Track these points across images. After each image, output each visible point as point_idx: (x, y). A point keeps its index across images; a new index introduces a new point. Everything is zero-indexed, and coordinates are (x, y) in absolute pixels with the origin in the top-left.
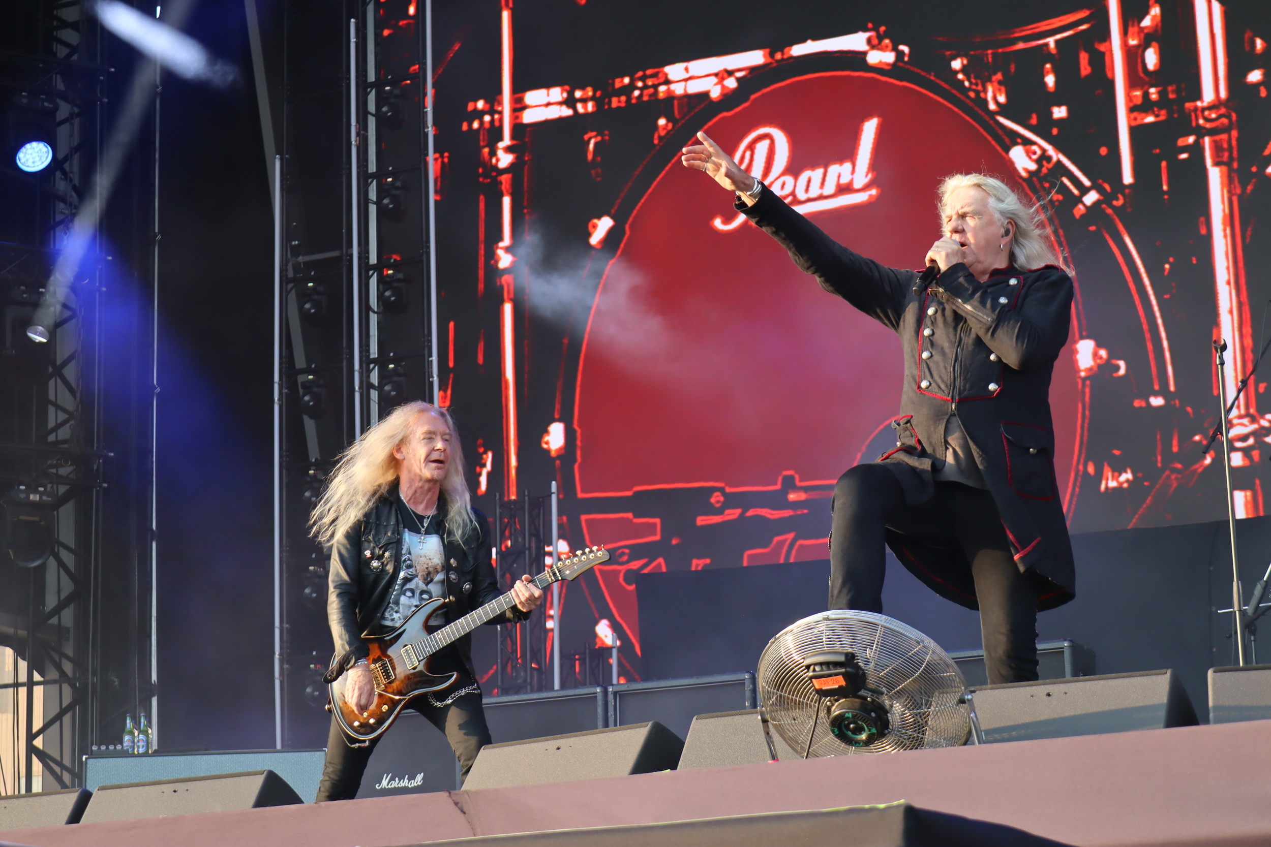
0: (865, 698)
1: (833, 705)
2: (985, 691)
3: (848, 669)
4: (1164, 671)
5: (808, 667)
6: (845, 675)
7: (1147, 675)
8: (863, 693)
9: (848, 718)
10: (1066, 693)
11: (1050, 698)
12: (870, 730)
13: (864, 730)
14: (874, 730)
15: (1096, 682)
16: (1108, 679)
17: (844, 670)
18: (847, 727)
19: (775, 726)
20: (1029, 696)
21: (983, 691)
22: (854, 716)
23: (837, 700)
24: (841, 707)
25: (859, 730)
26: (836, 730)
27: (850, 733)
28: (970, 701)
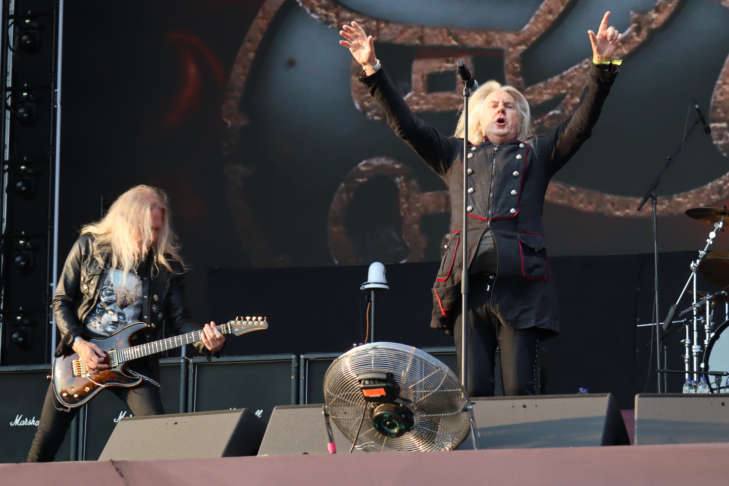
0: (399, 404)
1: (375, 408)
2: (481, 401)
3: (388, 384)
4: (605, 394)
5: (360, 381)
6: (386, 388)
7: (593, 396)
8: (397, 400)
9: (386, 417)
10: (536, 406)
11: (525, 409)
12: (400, 427)
13: (396, 426)
14: (403, 427)
15: (558, 399)
16: (566, 397)
17: (385, 385)
18: (385, 424)
19: (334, 419)
20: (511, 406)
21: (479, 401)
22: (389, 416)
23: (378, 405)
24: (381, 409)
25: (393, 426)
26: (377, 425)
27: (386, 428)
28: (471, 410)
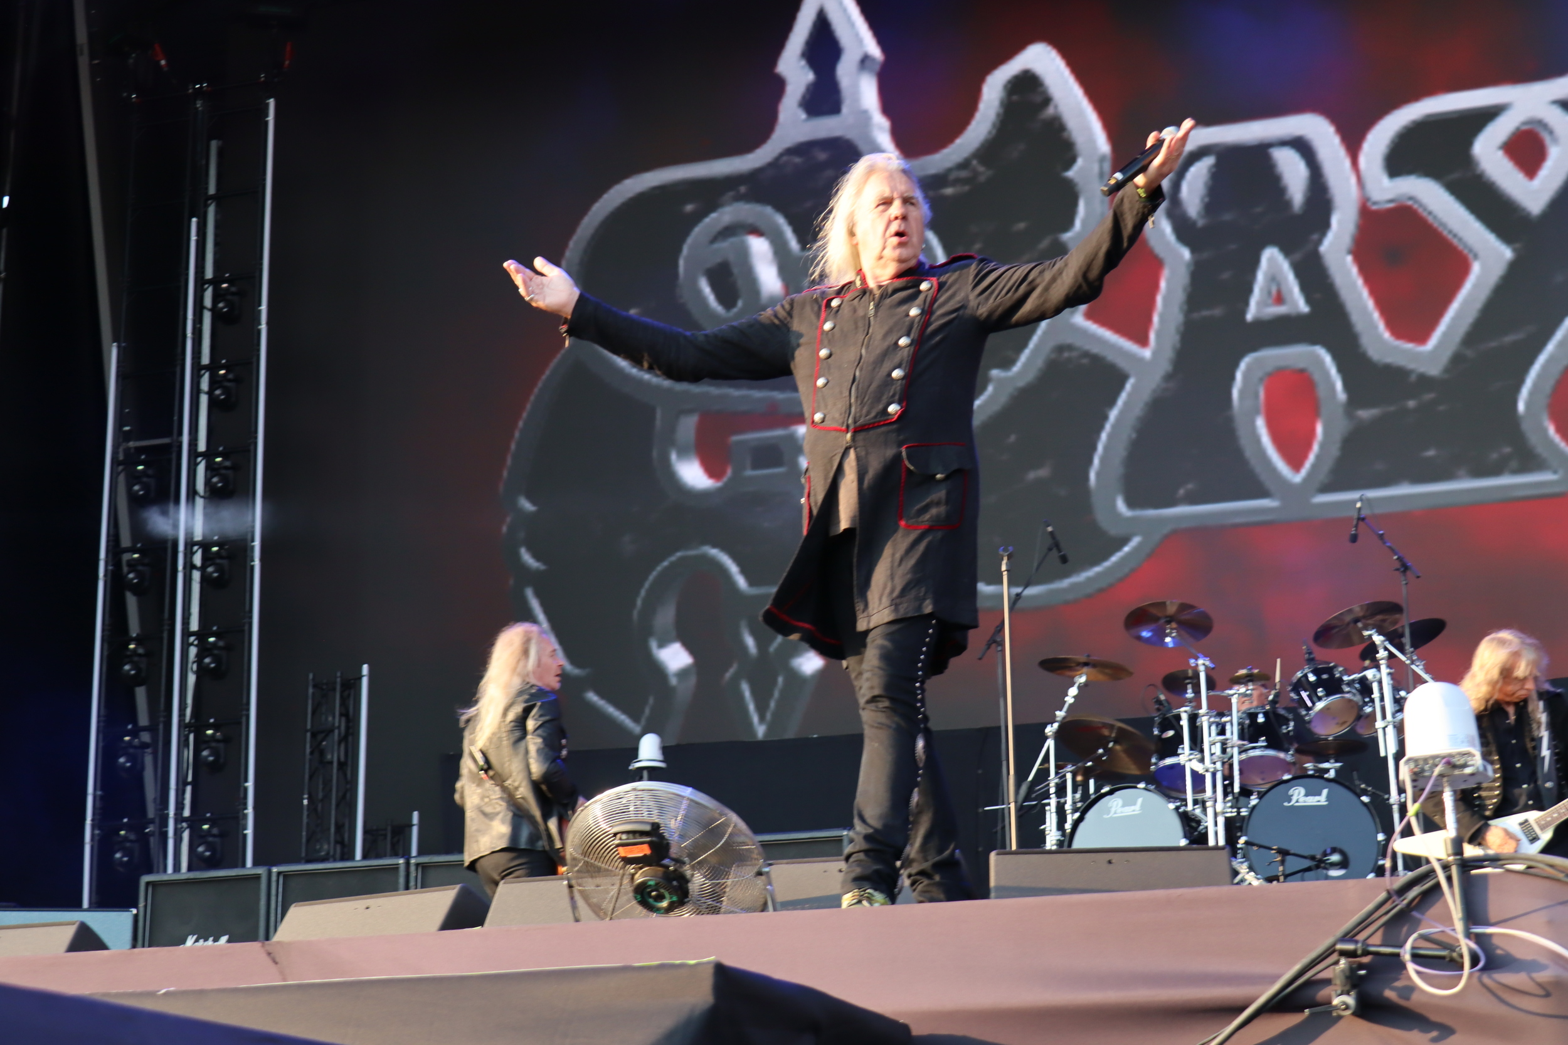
0: (667, 867)
1: (636, 873)
3: (654, 839)
5: (615, 835)
6: (650, 844)
8: (666, 862)
9: (650, 885)
12: (671, 898)
13: (665, 898)
14: (675, 899)
17: (648, 839)
18: (651, 897)
19: (581, 892)
20: (822, 872)
22: (657, 884)
23: (641, 868)
24: (644, 875)
25: (660, 898)
26: (639, 897)
27: (651, 901)
28: (767, 873)
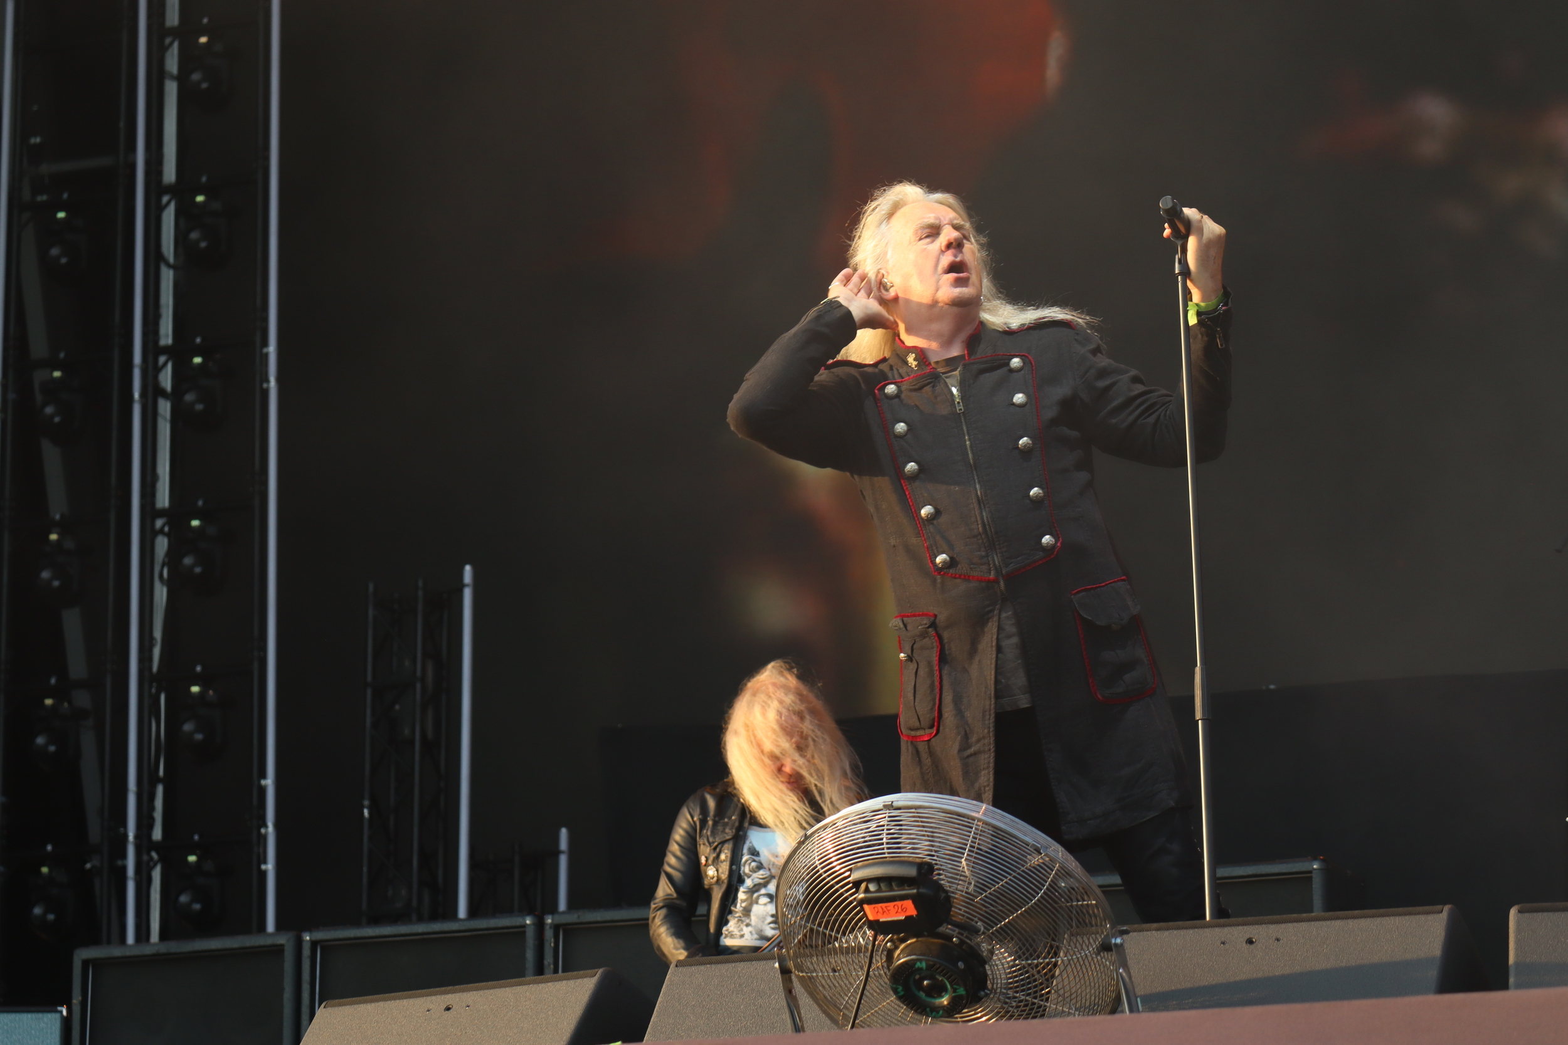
0: (950, 938)
1: (896, 948)
2: (1149, 933)
3: (922, 890)
4: (1439, 907)
5: (857, 884)
6: (917, 900)
7: (1411, 914)
8: (946, 929)
9: (920, 969)
10: (1278, 940)
11: (1252, 946)
12: (955, 991)
13: (946, 990)
14: (961, 991)
15: (1328, 923)
16: (1347, 918)
17: (915, 891)
18: (920, 986)
19: (801, 979)
20: (1219, 942)
21: (1145, 933)
22: (929, 967)
23: (903, 940)
24: (908, 951)
25: (939, 990)
26: (900, 988)
27: (922, 995)
28: (1119, 947)
